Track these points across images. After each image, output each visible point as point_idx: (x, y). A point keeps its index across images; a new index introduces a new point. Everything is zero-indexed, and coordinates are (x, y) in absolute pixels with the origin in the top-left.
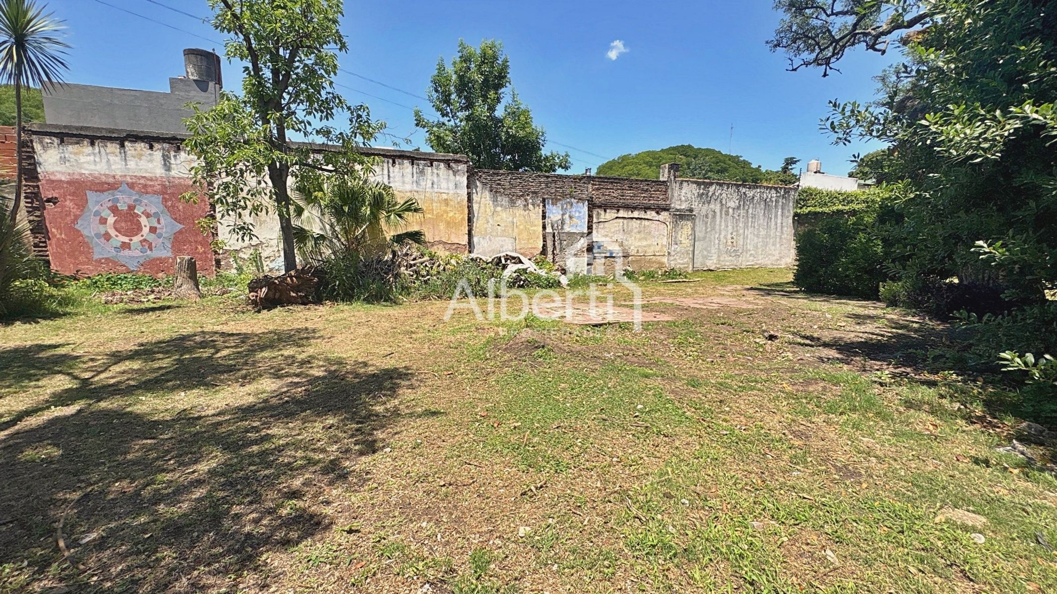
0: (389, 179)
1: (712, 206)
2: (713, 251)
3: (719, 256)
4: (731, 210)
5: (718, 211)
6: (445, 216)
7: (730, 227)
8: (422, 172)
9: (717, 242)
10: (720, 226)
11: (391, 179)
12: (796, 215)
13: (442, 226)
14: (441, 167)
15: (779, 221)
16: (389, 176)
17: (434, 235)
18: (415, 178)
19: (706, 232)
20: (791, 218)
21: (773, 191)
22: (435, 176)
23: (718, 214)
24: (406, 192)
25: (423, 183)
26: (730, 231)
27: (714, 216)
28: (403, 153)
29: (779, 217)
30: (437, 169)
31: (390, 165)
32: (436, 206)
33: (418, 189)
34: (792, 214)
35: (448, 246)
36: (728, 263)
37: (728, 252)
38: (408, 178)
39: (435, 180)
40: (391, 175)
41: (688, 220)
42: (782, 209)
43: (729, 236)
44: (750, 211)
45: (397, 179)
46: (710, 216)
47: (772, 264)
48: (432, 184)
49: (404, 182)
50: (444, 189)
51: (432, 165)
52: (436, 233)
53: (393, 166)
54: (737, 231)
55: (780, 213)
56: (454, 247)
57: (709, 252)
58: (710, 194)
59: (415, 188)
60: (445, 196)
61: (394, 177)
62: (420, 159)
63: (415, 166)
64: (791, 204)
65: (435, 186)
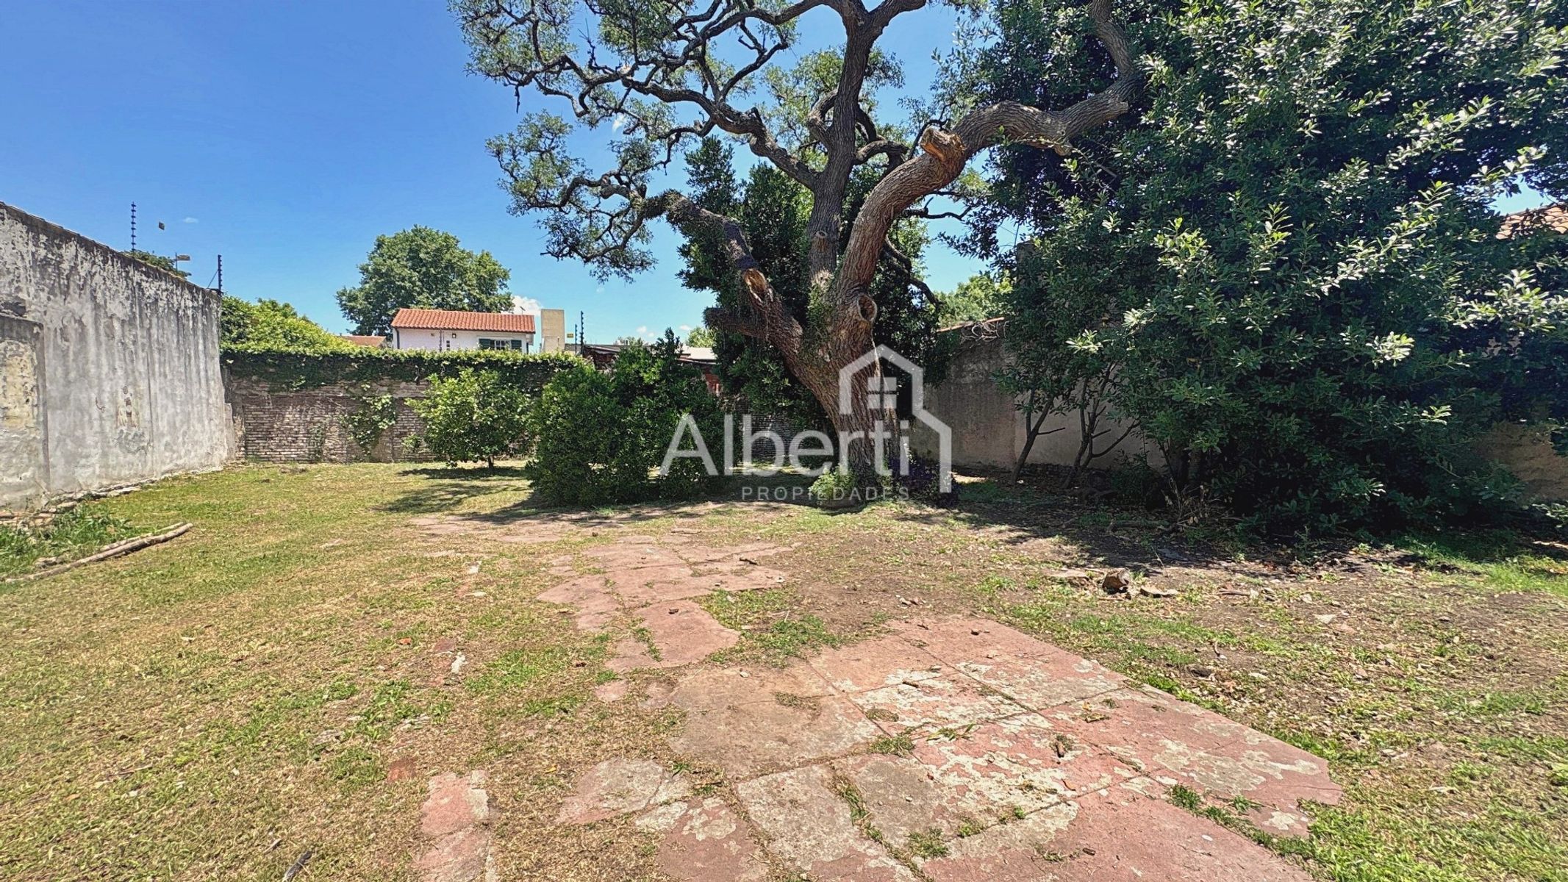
1: (74, 305)
2: (90, 440)
3: (105, 455)
4: (117, 325)
5: (88, 319)
7: (120, 372)
9: (95, 414)
10: (99, 366)
12: (225, 355)
15: (202, 366)
19: (68, 383)
20: (217, 359)
21: (187, 295)
23: (91, 331)
26: (122, 383)
27: (82, 336)
29: (202, 356)
34: (216, 353)
36: (125, 472)
37: (123, 442)
41: (21, 338)
42: (205, 339)
43: (121, 400)
44: (154, 331)
46: (72, 335)
47: (202, 466)
54: (135, 384)
55: (201, 347)
57: (80, 442)
58: (65, 266)
64: (215, 329)
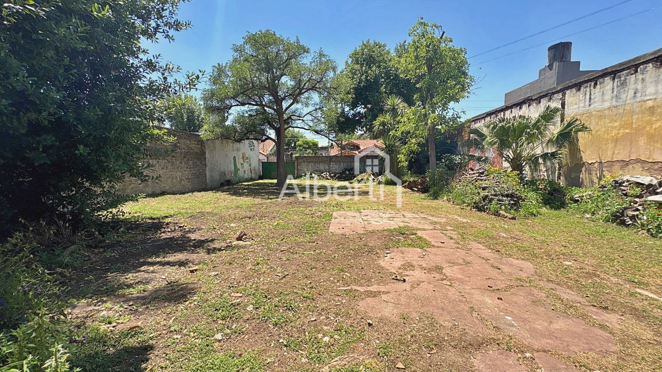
0: (590, 101)
6: (648, 129)
8: (624, 84)
11: (592, 101)
13: (642, 141)
14: (648, 69)
16: (590, 98)
17: (630, 152)
18: (615, 93)
22: (640, 82)
24: (605, 110)
25: (623, 96)
28: (606, 71)
30: (643, 74)
31: (592, 88)
32: (637, 118)
33: (617, 104)
35: (647, 166)
38: (608, 96)
39: (639, 87)
40: (592, 97)
45: (596, 100)
48: (635, 93)
49: (603, 101)
50: (650, 94)
51: (636, 71)
52: (633, 150)
53: (594, 87)
56: (656, 167)
59: (614, 103)
60: (650, 103)
61: (595, 98)
62: (623, 70)
63: (616, 80)
65: (638, 95)
